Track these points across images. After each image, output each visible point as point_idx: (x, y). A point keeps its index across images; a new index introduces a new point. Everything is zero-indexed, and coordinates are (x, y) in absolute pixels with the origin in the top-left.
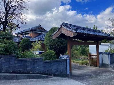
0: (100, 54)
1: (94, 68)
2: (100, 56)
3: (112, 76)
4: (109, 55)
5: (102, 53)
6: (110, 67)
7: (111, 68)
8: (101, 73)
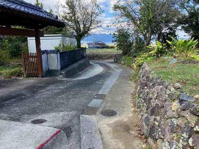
0: (43, 54)
1: (32, 81)
2: (44, 57)
3: (60, 89)
4: (59, 55)
5: (46, 52)
6: (61, 74)
7: (61, 76)
8: (43, 87)
